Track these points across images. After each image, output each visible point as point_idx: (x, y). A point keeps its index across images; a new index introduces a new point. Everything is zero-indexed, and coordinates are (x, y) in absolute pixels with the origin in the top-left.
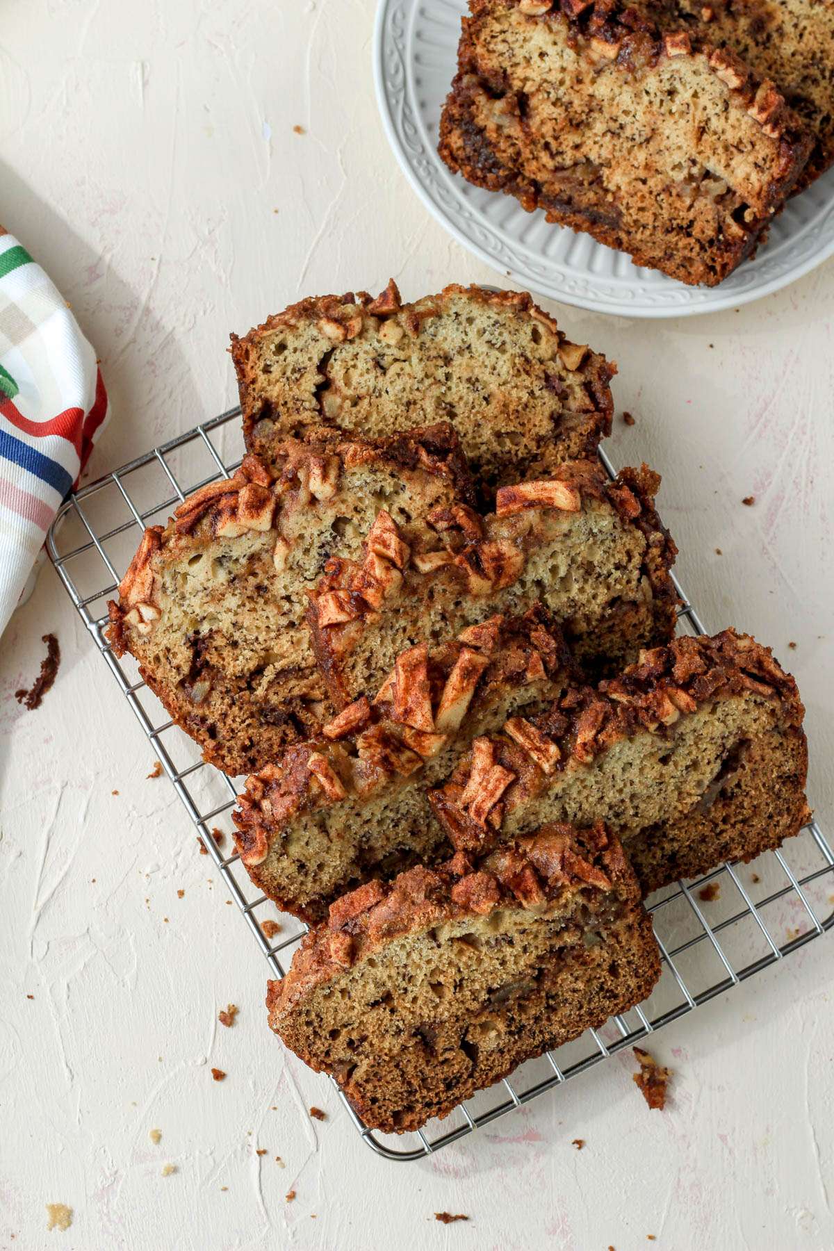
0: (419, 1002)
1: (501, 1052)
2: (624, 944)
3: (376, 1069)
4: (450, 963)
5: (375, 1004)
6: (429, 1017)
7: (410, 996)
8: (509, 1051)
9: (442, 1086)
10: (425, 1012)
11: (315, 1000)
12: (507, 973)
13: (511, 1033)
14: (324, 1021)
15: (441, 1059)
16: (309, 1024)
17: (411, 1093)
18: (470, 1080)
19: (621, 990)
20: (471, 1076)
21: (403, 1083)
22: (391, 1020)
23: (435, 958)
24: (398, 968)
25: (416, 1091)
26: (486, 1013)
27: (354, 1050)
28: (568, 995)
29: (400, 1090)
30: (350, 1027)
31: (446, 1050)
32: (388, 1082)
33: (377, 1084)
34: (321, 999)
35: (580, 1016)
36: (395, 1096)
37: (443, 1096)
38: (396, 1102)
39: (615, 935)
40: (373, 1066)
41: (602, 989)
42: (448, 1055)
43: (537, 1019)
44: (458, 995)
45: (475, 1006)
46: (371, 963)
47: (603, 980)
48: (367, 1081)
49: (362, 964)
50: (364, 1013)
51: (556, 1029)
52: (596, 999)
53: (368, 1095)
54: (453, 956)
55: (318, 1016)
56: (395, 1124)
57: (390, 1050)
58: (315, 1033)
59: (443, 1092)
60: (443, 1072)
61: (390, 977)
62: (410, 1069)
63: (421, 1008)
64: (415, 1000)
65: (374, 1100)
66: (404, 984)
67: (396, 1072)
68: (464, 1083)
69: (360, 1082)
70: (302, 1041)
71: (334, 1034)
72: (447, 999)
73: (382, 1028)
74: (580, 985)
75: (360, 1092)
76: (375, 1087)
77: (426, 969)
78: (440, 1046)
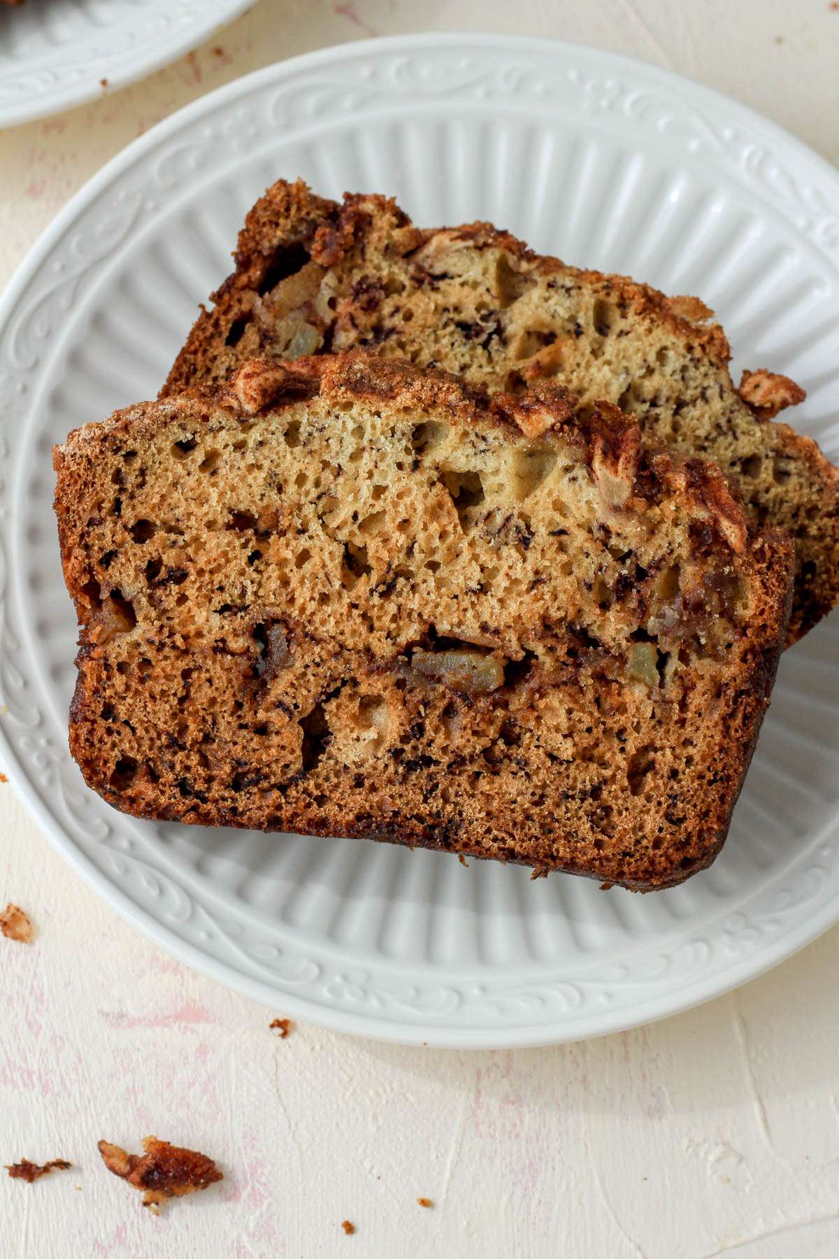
0: (308, 567)
1: (359, 782)
2: (689, 715)
3: (151, 654)
4: (405, 524)
5: (241, 521)
6: (303, 610)
7: (303, 542)
8: (373, 789)
9: (227, 768)
10: (302, 595)
11: (159, 440)
12: (477, 616)
13: (397, 754)
14: (147, 488)
15: (262, 715)
16: (118, 478)
17: (175, 744)
18: (275, 794)
19: (623, 823)
20: (283, 788)
21: (174, 716)
22: (242, 573)
23: (393, 491)
24: (326, 465)
25: (182, 748)
26: (390, 678)
27: (153, 585)
28: (536, 757)
29: (161, 726)
30: (173, 536)
31: (279, 704)
32: (153, 697)
33: (134, 684)
34: (168, 446)
35: (528, 817)
36: (147, 731)
37: (216, 790)
38: (139, 741)
39: (687, 689)
40: (150, 642)
41: (595, 792)
42: (277, 718)
43: (459, 762)
44: (376, 600)
45: (384, 649)
46: (291, 434)
47: (608, 773)
48: (122, 668)
49: (277, 423)
50: (210, 525)
51: (473, 809)
52: (573, 805)
53: (108, 693)
54: (420, 507)
55: (143, 472)
56: (114, 780)
57: (199, 634)
58: (117, 504)
59: (222, 782)
60: (245, 746)
61: (301, 479)
62: (202, 695)
63: (302, 582)
64: (304, 557)
65: (109, 712)
66: (309, 510)
67: (177, 686)
68: (264, 792)
69: (113, 661)
70: (88, 502)
71: (142, 531)
72: (353, 594)
73: (218, 578)
74: (567, 750)
75: (99, 679)
76: (128, 688)
77: (364, 502)
78: (278, 689)
